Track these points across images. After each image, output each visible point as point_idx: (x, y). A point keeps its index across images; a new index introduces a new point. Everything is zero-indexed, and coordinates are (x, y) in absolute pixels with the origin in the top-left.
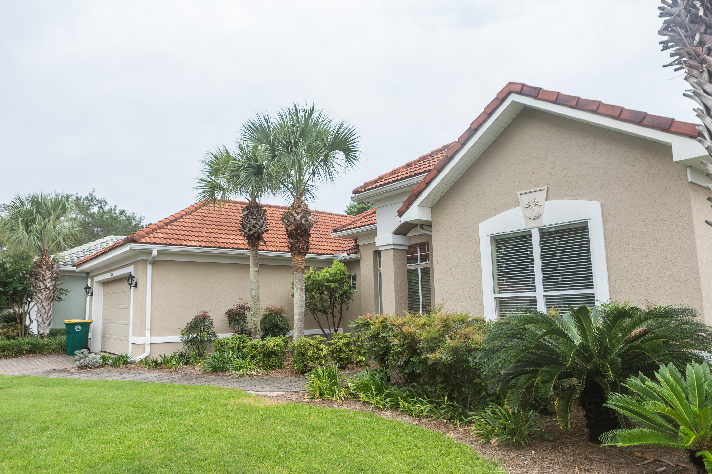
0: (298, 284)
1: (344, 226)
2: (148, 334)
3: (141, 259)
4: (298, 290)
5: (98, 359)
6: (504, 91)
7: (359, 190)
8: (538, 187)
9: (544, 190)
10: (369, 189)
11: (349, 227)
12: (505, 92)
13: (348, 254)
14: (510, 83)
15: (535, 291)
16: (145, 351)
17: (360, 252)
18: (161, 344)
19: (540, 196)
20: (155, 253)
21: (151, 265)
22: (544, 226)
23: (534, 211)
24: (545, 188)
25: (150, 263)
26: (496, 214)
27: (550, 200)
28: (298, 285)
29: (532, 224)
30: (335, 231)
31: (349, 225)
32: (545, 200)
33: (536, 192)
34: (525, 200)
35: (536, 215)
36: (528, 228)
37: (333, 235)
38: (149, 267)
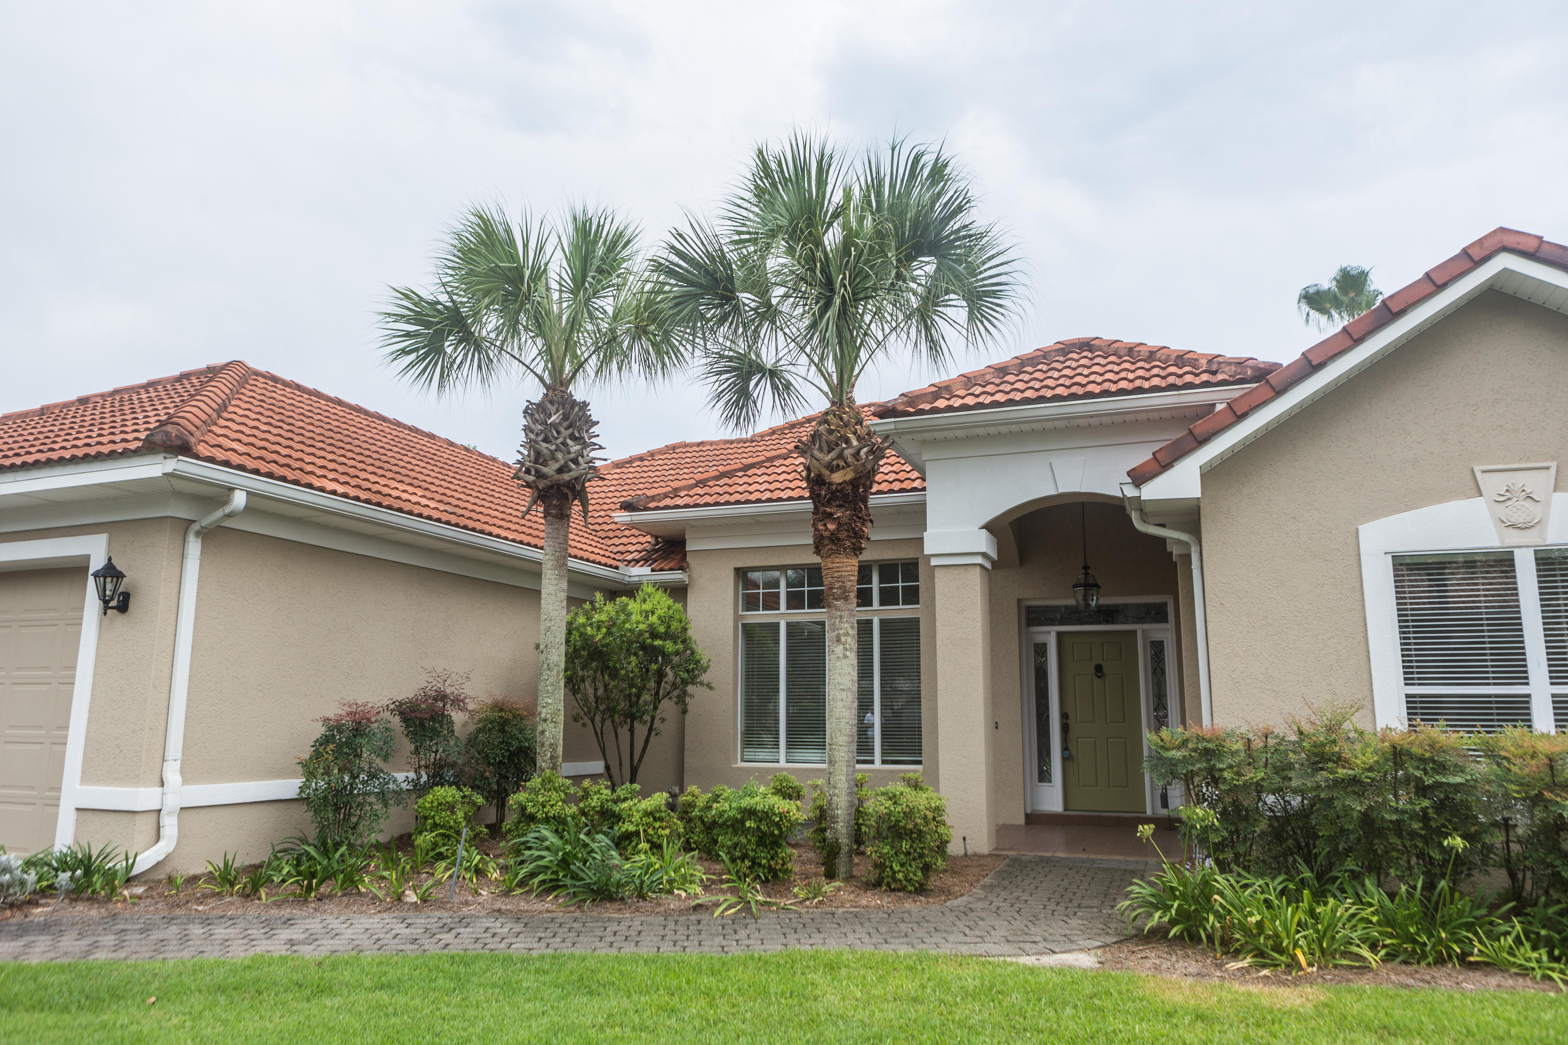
0: (847, 634)
1: (653, 498)
2: (172, 774)
3: (169, 514)
4: (848, 653)
5: (18, 872)
6: (1487, 244)
7: (900, 408)
8: (1529, 459)
9: (1548, 468)
10: (922, 412)
11: (668, 502)
12: (1489, 245)
13: (653, 570)
14: (1502, 230)
15: (1527, 684)
16: (158, 838)
17: (688, 567)
18: (203, 811)
19: (1538, 483)
20: (239, 500)
21: (200, 541)
22: (1550, 545)
23: (1521, 511)
24: (1553, 465)
25: (198, 534)
26: (1408, 508)
27: (1563, 491)
28: (849, 639)
29: (1511, 539)
30: (628, 507)
31: (666, 496)
32: (1552, 490)
33: (1530, 472)
34: (1492, 484)
35: (1528, 520)
36: (1505, 545)
37: (622, 517)
38: (194, 547)
